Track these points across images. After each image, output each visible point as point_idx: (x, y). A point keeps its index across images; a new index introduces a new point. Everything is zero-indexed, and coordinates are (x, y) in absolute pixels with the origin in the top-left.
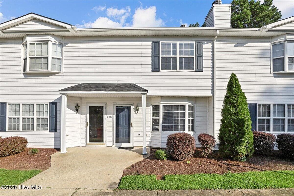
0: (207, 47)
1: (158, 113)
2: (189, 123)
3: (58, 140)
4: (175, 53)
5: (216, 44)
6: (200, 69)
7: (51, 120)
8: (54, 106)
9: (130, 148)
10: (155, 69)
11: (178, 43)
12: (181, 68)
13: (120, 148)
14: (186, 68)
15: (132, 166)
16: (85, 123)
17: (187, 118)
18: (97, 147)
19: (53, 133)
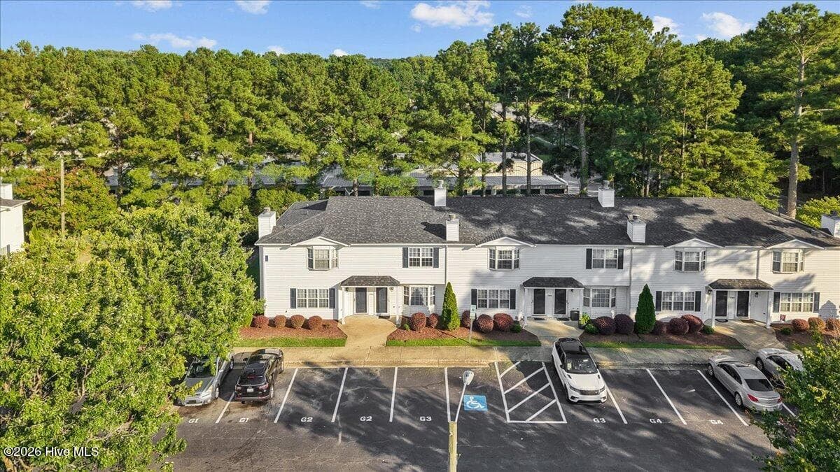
0: (442, 252)
1: (408, 292)
2: (431, 299)
3: (336, 314)
4: (419, 255)
5: (448, 249)
6: (436, 265)
7: (330, 301)
8: (333, 292)
9: (388, 317)
10: (405, 265)
11: (421, 248)
12: (423, 265)
13: (380, 317)
14: (427, 265)
15: (391, 334)
16: (352, 299)
17: (429, 296)
18: (362, 315)
19: (332, 309)
